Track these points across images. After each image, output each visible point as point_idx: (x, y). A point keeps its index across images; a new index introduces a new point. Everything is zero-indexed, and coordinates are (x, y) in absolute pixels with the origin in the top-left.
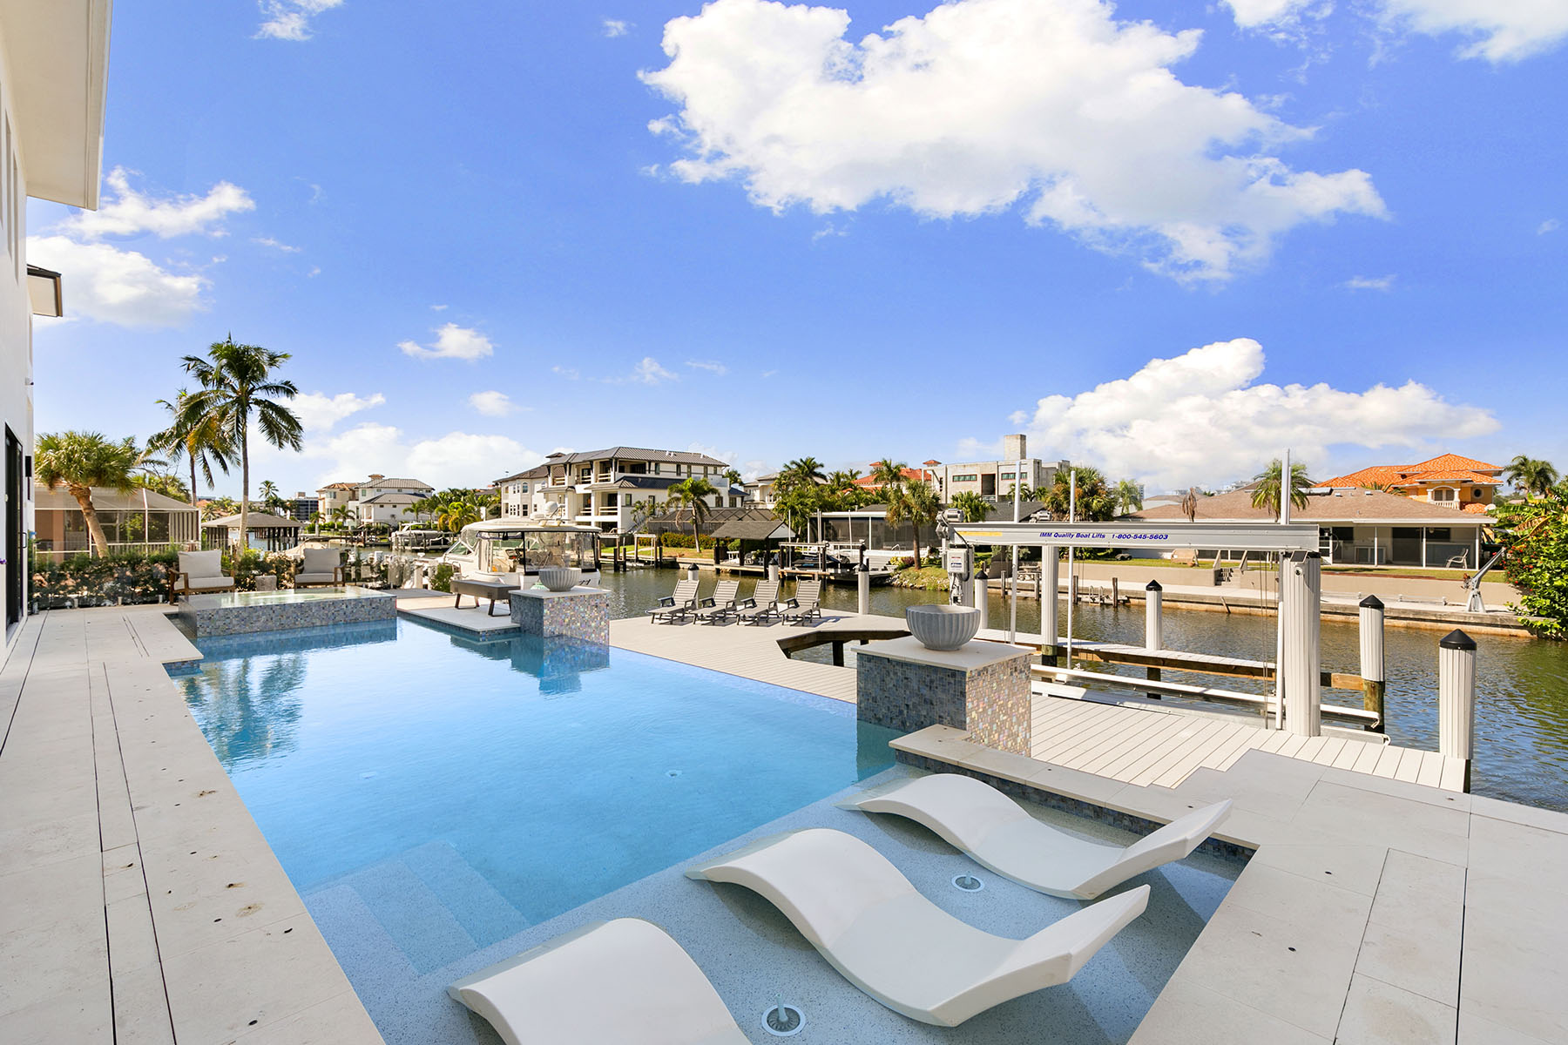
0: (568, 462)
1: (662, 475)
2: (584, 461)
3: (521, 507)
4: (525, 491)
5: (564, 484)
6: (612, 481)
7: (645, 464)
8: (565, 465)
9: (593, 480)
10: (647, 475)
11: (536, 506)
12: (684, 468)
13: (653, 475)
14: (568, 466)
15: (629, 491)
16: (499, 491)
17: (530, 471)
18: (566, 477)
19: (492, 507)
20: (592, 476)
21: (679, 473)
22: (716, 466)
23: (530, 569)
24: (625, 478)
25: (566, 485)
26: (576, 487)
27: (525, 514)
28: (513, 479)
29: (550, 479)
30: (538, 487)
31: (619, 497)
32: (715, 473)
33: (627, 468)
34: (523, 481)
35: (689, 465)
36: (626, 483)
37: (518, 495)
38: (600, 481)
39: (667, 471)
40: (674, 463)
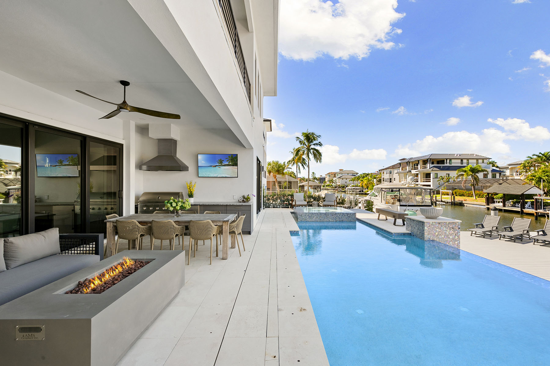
0: (408, 162)
1: (453, 165)
2: (415, 161)
3: (389, 179)
4: (390, 173)
5: (406, 170)
6: (428, 168)
7: (444, 160)
8: (407, 163)
9: (419, 168)
10: (445, 165)
11: (395, 178)
12: (465, 161)
13: (448, 165)
14: (408, 163)
15: (436, 172)
16: (380, 173)
17: (393, 166)
18: (407, 167)
19: (378, 179)
20: (419, 166)
21: (462, 163)
22: (483, 159)
23: (402, 204)
24: (434, 167)
25: (408, 170)
26: (412, 171)
27: (391, 181)
28: (386, 169)
29: (401, 168)
30: (396, 171)
31: (432, 175)
32: (483, 162)
33: (435, 162)
34: (390, 169)
35: (468, 159)
36: (435, 169)
37: (388, 175)
38: (423, 168)
39: (456, 163)
40: (459, 159)
